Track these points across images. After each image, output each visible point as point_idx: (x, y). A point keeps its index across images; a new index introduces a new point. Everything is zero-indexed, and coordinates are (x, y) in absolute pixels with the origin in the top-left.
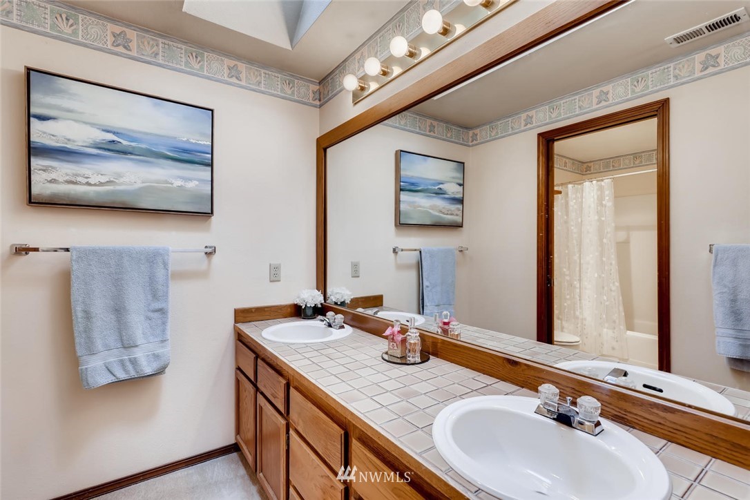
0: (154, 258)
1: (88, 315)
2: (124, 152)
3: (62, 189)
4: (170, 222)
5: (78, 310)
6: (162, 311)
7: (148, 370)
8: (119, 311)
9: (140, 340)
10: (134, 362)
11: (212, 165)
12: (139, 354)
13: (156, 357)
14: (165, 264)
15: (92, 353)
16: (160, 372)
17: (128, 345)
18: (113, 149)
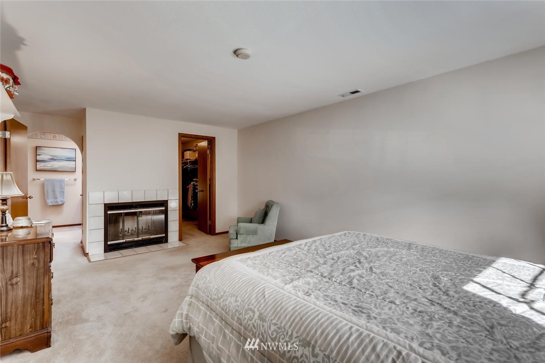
0: (62, 181)
1: (47, 191)
2: (55, 160)
3: (42, 168)
4: (66, 173)
5: (46, 191)
6: (63, 192)
7: (60, 204)
8: (54, 191)
9: (58, 197)
10: (57, 202)
11: (75, 161)
12: (58, 200)
13: (62, 201)
14: (64, 182)
15: (48, 199)
16: (63, 204)
17: (55, 198)
18: (53, 159)
